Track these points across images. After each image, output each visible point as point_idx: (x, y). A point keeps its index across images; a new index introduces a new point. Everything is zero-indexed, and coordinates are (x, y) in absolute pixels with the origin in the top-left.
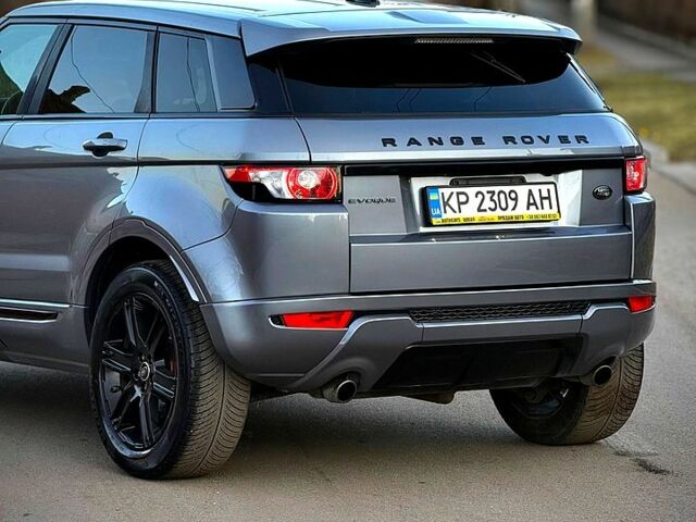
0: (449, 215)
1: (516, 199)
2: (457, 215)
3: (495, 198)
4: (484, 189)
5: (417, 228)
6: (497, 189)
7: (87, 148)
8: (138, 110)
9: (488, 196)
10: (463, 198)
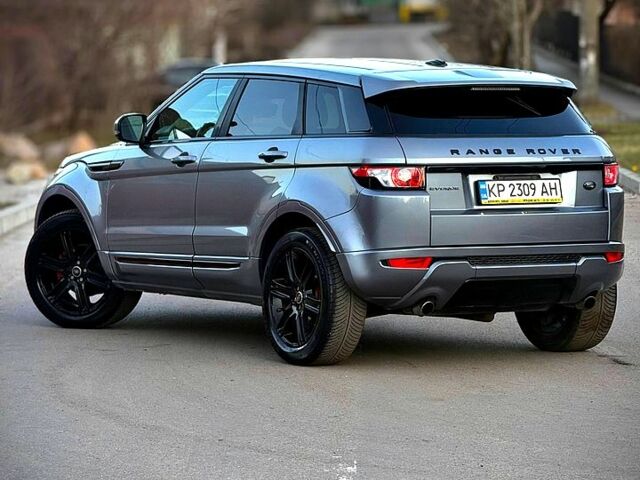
0: (493, 198)
1: (534, 189)
2: (498, 198)
3: (521, 188)
4: (514, 182)
5: (472, 206)
6: (522, 182)
7: (261, 157)
8: (294, 133)
9: (517, 187)
10: (501, 188)
